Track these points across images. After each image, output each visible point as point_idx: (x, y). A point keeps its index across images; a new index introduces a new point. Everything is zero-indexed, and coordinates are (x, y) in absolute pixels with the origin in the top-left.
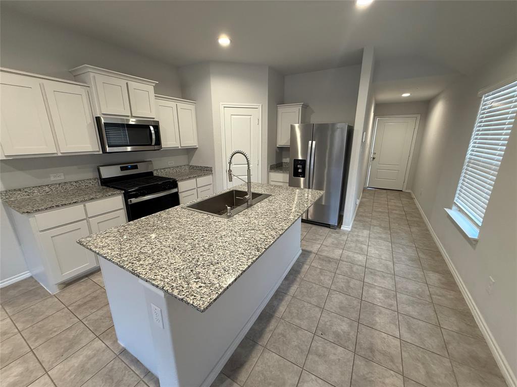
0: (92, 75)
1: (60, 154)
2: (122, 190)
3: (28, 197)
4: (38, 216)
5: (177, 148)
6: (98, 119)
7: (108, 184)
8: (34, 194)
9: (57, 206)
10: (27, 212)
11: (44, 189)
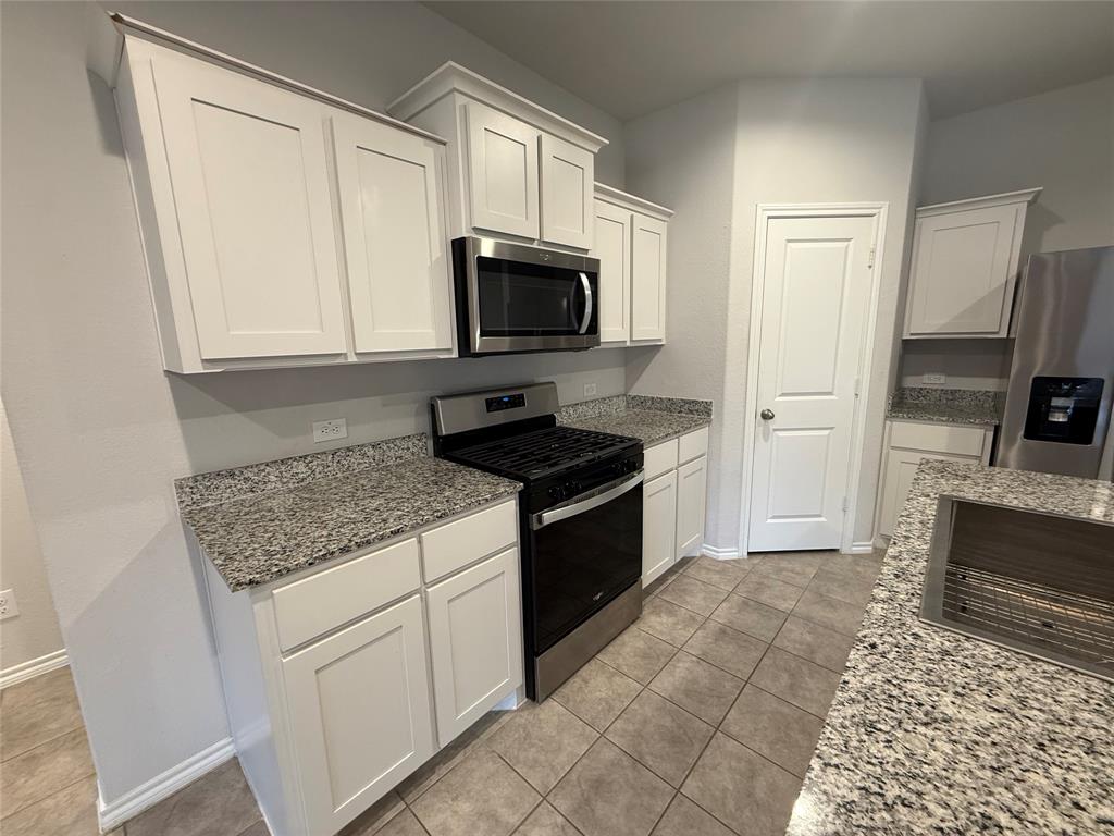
0: (460, 100)
1: (353, 359)
2: (518, 478)
3: (252, 495)
4: (283, 590)
5: (622, 345)
6: (459, 248)
7: (457, 453)
8: (269, 486)
9: (345, 550)
10: (251, 582)
11: (295, 470)
